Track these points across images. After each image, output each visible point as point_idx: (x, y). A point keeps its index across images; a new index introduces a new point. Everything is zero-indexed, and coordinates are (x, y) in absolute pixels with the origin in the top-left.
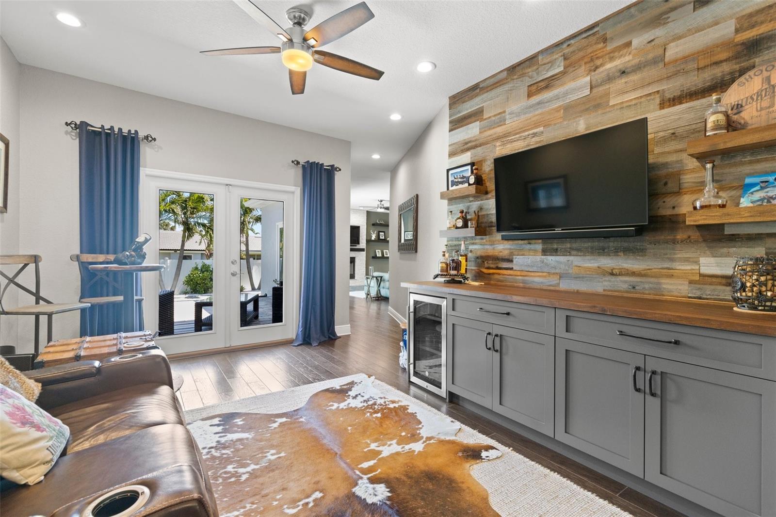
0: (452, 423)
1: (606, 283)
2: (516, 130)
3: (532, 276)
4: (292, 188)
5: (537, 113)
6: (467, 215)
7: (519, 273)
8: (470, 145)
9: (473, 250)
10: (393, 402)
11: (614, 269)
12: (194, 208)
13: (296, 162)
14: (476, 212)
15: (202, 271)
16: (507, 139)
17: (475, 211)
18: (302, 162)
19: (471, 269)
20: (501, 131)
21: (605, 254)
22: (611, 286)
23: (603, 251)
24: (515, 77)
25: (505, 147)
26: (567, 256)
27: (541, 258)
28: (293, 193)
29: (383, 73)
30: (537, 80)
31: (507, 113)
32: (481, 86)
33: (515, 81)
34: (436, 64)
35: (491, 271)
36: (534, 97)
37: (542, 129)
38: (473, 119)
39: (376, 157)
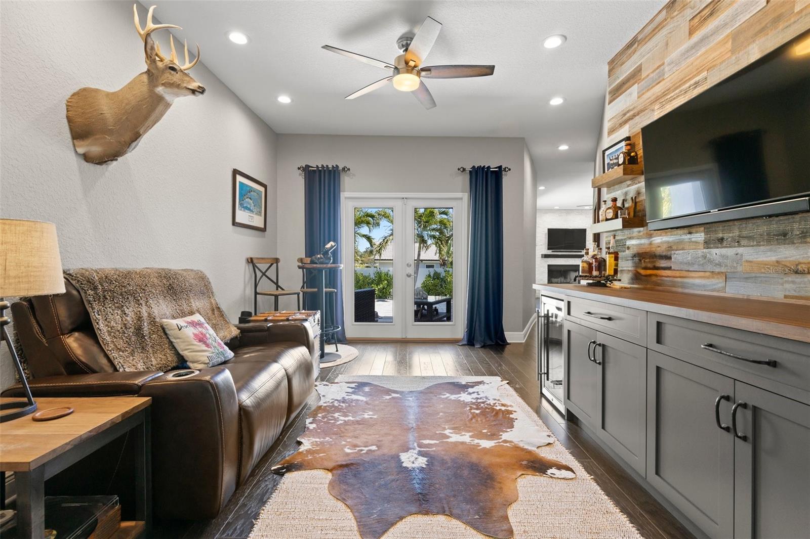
0: (548, 437)
1: (787, 286)
2: (676, 83)
3: (692, 277)
4: (459, 195)
5: (700, 53)
6: (625, 203)
7: (678, 274)
8: (628, 115)
9: (630, 246)
10: (503, 405)
11: (800, 263)
12: (426, 222)
13: (462, 170)
14: (634, 198)
15: (434, 278)
16: (666, 98)
17: (632, 198)
18: (468, 168)
19: (629, 270)
20: (660, 90)
21: (787, 242)
22: (795, 291)
23: (784, 236)
24: (675, 13)
25: (663, 109)
26: (735, 247)
27: (703, 252)
28: (461, 199)
29: (494, 67)
30: (700, 9)
31: (666, 64)
32: (639, 39)
33: (675, 18)
34: (565, 35)
35: (649, 272)
36: (697, 32)
37: (704, 74)
38: (632, 81)
39: (564, 147)
